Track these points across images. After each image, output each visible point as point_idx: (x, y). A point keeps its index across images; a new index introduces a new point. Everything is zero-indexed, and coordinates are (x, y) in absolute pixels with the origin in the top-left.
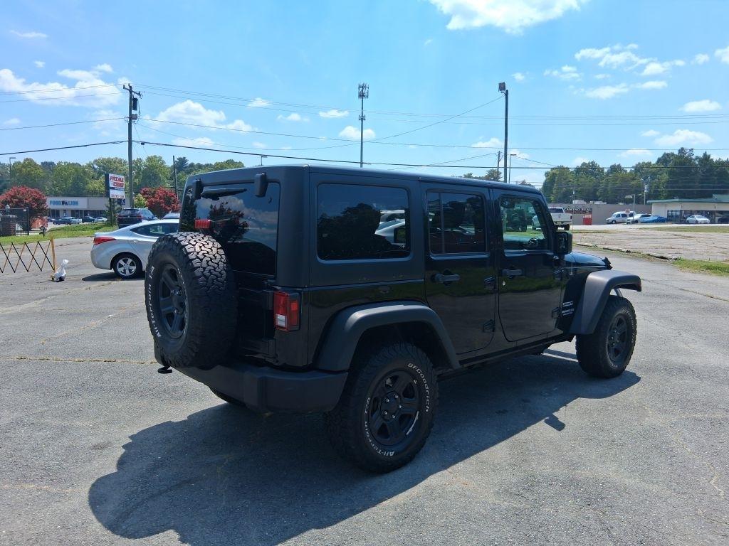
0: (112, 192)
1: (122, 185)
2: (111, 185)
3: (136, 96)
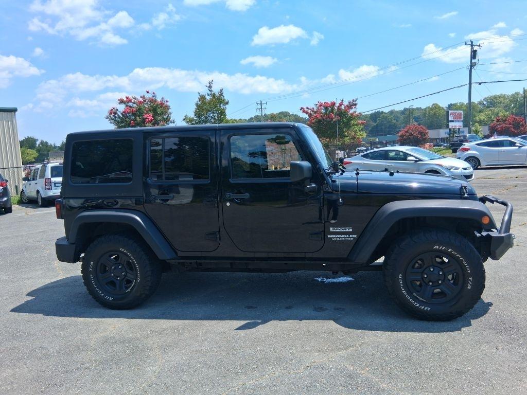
0: (451, 124)
1: (460, 118)
2: (450, 119)
3: (475, 48)
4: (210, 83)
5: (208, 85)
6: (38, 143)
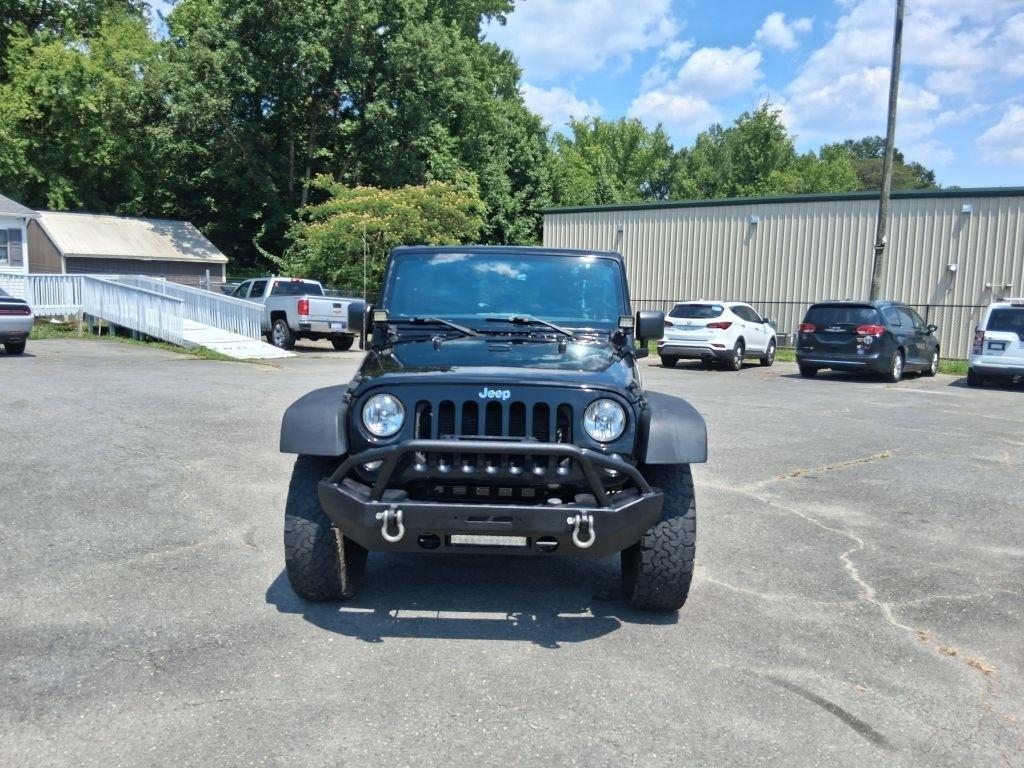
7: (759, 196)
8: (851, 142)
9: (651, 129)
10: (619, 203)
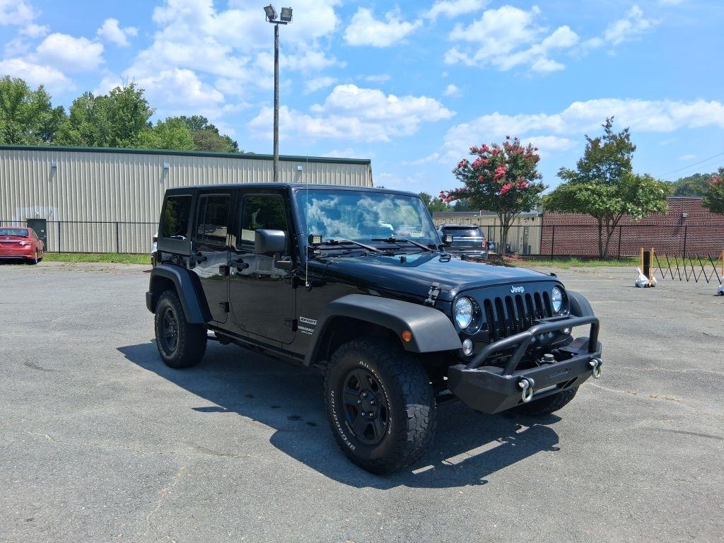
4: (608, 121)
5: (605, 123)
6: (432, 200)
7: (133, 148)
8: (185, 117)
9: (33, 88)
10: (28, 145)
